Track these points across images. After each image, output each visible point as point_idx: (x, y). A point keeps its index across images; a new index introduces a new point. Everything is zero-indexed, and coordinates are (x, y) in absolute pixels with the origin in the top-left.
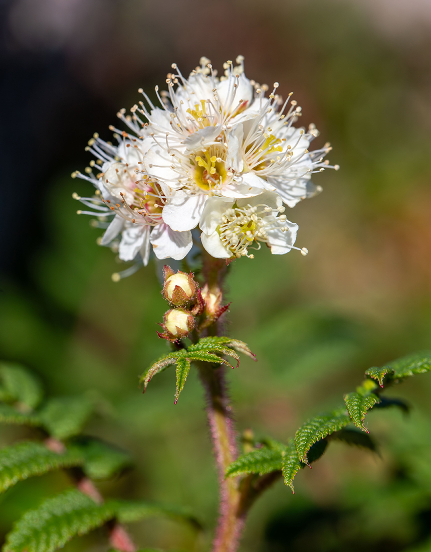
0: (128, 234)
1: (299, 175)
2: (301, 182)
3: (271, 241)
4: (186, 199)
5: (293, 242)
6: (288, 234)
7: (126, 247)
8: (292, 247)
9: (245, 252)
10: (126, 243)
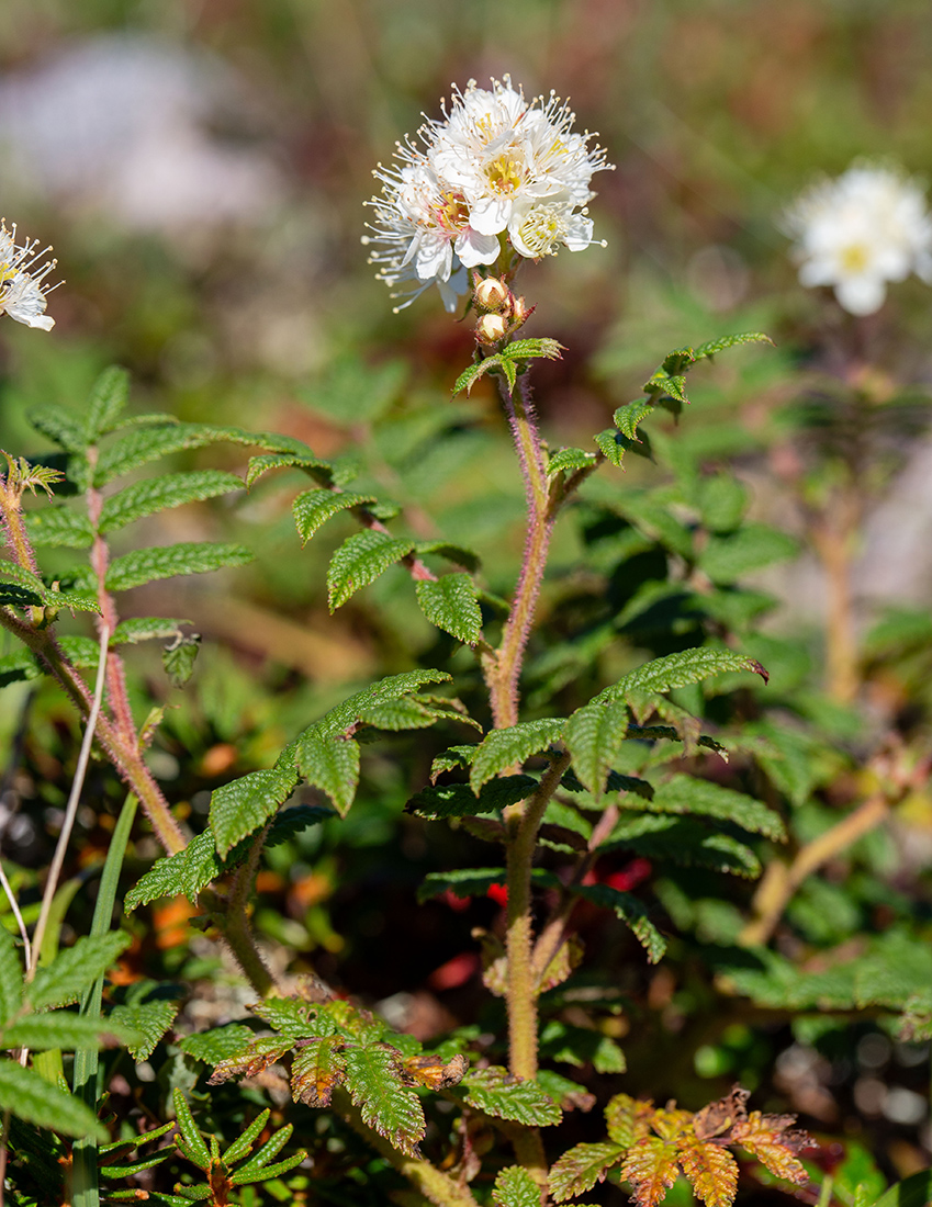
0: (423, 253)
1: (580, 177)
2: (583, 183)
3: (568, 240)
4: (487, 206)
5: (590, 236)
6: (583, 230)
7: (423, 266)
8: (590, 241)
9: (549, 251)
10: (421, 263)
